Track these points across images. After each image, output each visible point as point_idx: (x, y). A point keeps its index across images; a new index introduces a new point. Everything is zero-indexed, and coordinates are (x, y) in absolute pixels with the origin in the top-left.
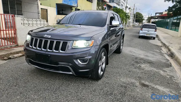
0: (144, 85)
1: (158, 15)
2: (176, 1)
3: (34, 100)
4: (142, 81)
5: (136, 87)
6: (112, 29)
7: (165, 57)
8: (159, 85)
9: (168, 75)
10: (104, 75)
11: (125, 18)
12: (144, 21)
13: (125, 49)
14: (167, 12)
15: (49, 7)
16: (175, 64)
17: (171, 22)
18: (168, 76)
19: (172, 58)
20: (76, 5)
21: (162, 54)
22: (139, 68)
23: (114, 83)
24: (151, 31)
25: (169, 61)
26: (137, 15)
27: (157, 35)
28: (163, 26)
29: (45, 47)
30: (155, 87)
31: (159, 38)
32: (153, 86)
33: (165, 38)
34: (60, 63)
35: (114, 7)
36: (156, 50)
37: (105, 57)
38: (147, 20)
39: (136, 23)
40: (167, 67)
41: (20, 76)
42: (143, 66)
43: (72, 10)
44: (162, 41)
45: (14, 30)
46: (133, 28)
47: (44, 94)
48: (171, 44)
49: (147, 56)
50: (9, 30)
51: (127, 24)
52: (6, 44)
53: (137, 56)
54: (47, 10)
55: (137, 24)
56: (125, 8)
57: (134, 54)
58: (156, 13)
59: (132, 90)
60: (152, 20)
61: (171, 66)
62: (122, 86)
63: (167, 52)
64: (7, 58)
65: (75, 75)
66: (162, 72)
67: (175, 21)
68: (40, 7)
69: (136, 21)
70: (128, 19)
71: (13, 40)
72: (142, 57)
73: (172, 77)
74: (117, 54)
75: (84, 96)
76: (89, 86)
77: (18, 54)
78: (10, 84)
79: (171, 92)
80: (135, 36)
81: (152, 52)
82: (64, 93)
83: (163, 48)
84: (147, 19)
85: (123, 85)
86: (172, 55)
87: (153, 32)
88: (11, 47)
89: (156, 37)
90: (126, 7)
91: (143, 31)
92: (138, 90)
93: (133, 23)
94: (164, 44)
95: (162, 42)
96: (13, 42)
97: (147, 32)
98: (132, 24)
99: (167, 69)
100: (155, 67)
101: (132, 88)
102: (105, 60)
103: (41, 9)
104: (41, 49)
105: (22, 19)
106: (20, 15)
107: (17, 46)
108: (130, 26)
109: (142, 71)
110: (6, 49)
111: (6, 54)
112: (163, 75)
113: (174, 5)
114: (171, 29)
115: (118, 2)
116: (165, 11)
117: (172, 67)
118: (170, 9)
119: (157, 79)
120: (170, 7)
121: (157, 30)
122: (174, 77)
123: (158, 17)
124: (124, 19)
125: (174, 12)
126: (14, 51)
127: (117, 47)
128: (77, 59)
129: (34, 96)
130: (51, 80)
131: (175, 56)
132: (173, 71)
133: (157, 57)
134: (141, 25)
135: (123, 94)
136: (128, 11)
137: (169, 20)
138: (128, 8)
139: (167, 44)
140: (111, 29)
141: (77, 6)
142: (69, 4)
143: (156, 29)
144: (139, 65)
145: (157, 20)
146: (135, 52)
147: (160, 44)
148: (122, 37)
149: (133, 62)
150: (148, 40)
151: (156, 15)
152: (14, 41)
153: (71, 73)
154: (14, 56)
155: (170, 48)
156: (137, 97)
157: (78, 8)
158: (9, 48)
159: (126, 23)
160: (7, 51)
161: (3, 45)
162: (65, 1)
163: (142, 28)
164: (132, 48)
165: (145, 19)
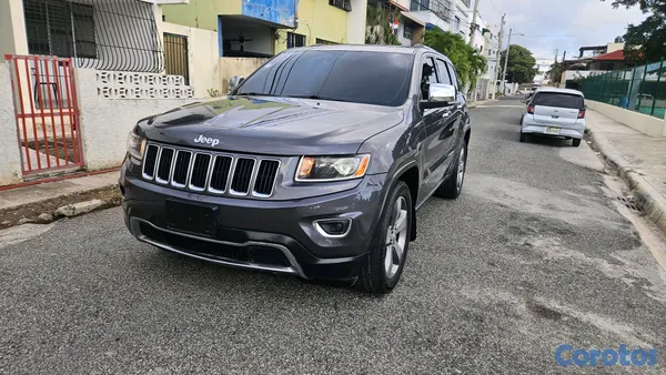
0: (543, 312)
1: (587, 54)
2: (655, 6)
3: (164, 363)
4: (535, 298)
5: (518, 317)
6: (427, 112)
7: (616, 211)
8: (598, 311)
9: (628, 276)
10: (403, 275)
11: (468, 66)
12: (537, 78)
13: (473, 184)
14: (623, 44)
15: (194, 29)
16: (651, 236)
17: (639, 82)
18: (629, 281)
19: (641, 215)
20: (291, 21)
21: (605, 201)
22: (527, 250)
23: (439, 306)
24: (565, 116)
25: (631, 227)
26: (514, 57)
27: (586, 132)
28: (609, 97)
29: (199, 179)
30: (584, 319)
31: (593, 142)
32: (577, 314)
33: (614, 141)
34: (252, 234)
35: (429, 27)
36: (584, 187)
37: (404, 213)
38: (548, 73)
39: (508, 85)
40: (625, 249)
41: (106, 281)
42: (538, 243)
43: (277, 37)
44: (607, 153)
45: (70, 114)
46: (495, 103)
47: (199, 343)
48: (639, 161)
49: (551, 207)
50: (52, 115)
51: (477, 90)
52: (44, 166)
53: (517, 207)
54: (185, 39)
55: (513, 88)
56: (469, 31)
57: (505, 202)
58: (582, 50)
59: (502, 330)
60: (569, 75)
61: (638, 243)
62: (466, 316)
63: (625, 194)
64: (50, 217)
65: (303, 275)
66: (606, 267)
67: (654, 77)
68: (163, 27)
69: (510, 79)
70: (479, 71)
71: (69, 149)
72: (534, 210)
73: (641, 283)
74: (445, 202)
75: (336, 351)
76: (350, 315)
77: (87, 199)
78: (77, 308)
79: (639, 336)
80: (507, 135)
81: (570, 193)
82: (267, 339)
83: (608, 180)
84: (547, 69)
85: (468, 312)
86: (641, 204)
87: (573, 121)
88: (60, 174)
89: (584, 138)
90: (474, 27)
91: (536, 117)
92: (524, 331)
93: (498, 83)
94: (612, 162)
95: (605, 157)
96: (68, 158)
97: (550, 119)
98: (492, 89)
99: (624, 253)
100: (580, 249)
101: (503, 321)
102: (405, 225)
103: (165, 34)
104: (183, 186)
105: (101, 75)
106: (89, 57)
107: (83, 171)
108: (487, 96)
109: (536, 262)
110: (43, 185)
111: (45, 202)
112: (611, 276)
113: (650, 18)
114: (637, 109)
115: (442, 9)
116: (617, 41)
117: (641, 248)
118: (633, 34)
119: (591, 292)
120: (636, 25)
121: (587, 113)
122: (649, 284)
123: (591, 64)
124: (465, 70)
125: (647, 44)
126: (73, 190)
127: (445, 175)
128: (310, 220)
129: (165, 350)
130: (219, 296)
131: (651, 207)
132: (646, 261)
133: (589, 211)
134: (526, 92)
135: (472, 344)
136: (478, 41)
137: (628, 75)
138: (481, 29)
139: (623, 163)
140: (425, 114)
141: (296, 23)
142: (265, 18)
143: (582, 110)
144: (524, 239)
145: (585, 74)
146: (508, 191)
147: (598, 164)
148: (462, 140)
149: (502, 231)
150: (555, 149)
151: (581, 55)
152: (70, 151)
153: (289, 270)
154: (74, 209)
155: (635, 177)
156: (520, 352)
157: (297, 32)
158: (55, 180)
159: (471, 87)
160: (47, 189)
161: (33, 168)
162: (250, 7)
163: (532, 106)
164: (495, 179)
165: (540, 70)
